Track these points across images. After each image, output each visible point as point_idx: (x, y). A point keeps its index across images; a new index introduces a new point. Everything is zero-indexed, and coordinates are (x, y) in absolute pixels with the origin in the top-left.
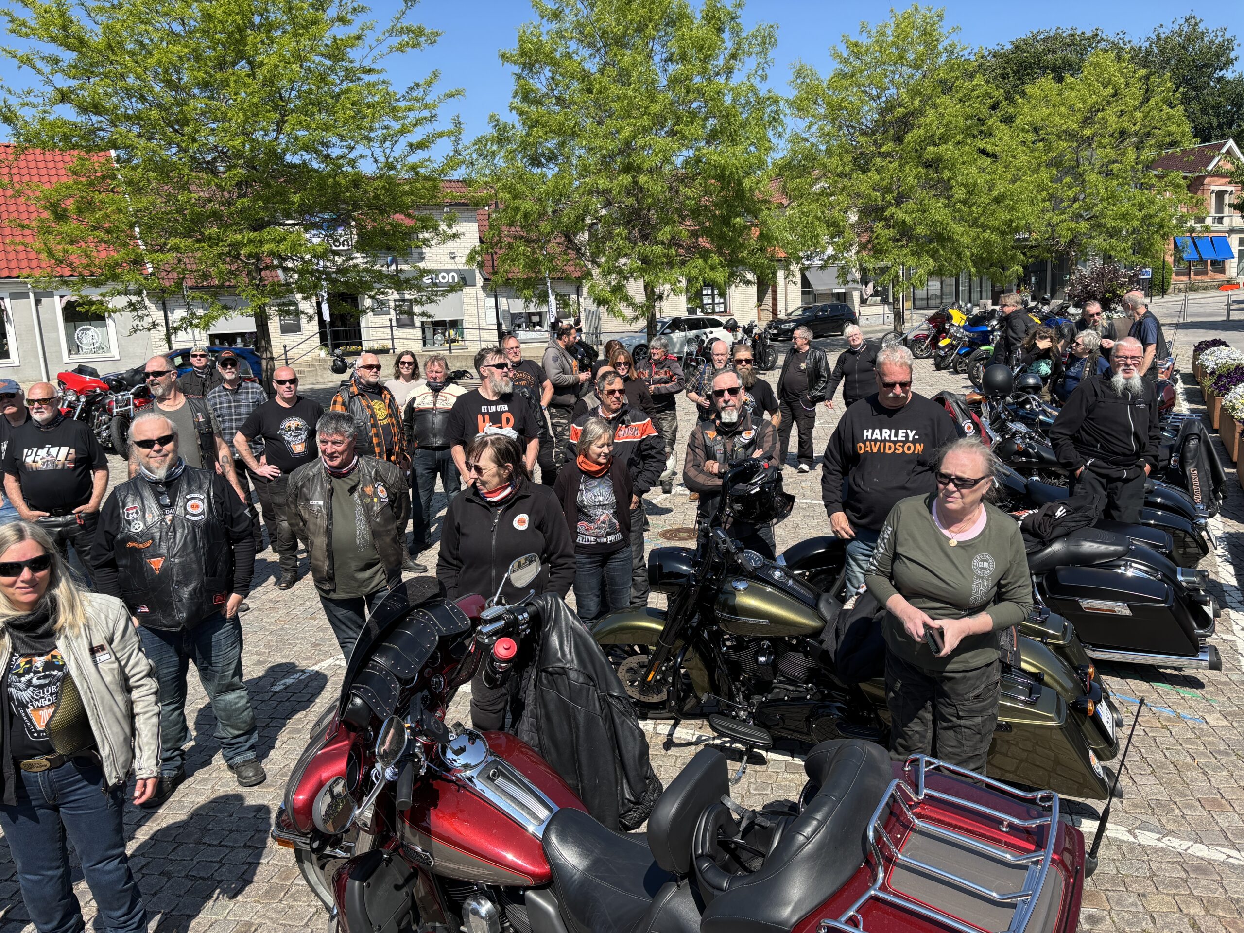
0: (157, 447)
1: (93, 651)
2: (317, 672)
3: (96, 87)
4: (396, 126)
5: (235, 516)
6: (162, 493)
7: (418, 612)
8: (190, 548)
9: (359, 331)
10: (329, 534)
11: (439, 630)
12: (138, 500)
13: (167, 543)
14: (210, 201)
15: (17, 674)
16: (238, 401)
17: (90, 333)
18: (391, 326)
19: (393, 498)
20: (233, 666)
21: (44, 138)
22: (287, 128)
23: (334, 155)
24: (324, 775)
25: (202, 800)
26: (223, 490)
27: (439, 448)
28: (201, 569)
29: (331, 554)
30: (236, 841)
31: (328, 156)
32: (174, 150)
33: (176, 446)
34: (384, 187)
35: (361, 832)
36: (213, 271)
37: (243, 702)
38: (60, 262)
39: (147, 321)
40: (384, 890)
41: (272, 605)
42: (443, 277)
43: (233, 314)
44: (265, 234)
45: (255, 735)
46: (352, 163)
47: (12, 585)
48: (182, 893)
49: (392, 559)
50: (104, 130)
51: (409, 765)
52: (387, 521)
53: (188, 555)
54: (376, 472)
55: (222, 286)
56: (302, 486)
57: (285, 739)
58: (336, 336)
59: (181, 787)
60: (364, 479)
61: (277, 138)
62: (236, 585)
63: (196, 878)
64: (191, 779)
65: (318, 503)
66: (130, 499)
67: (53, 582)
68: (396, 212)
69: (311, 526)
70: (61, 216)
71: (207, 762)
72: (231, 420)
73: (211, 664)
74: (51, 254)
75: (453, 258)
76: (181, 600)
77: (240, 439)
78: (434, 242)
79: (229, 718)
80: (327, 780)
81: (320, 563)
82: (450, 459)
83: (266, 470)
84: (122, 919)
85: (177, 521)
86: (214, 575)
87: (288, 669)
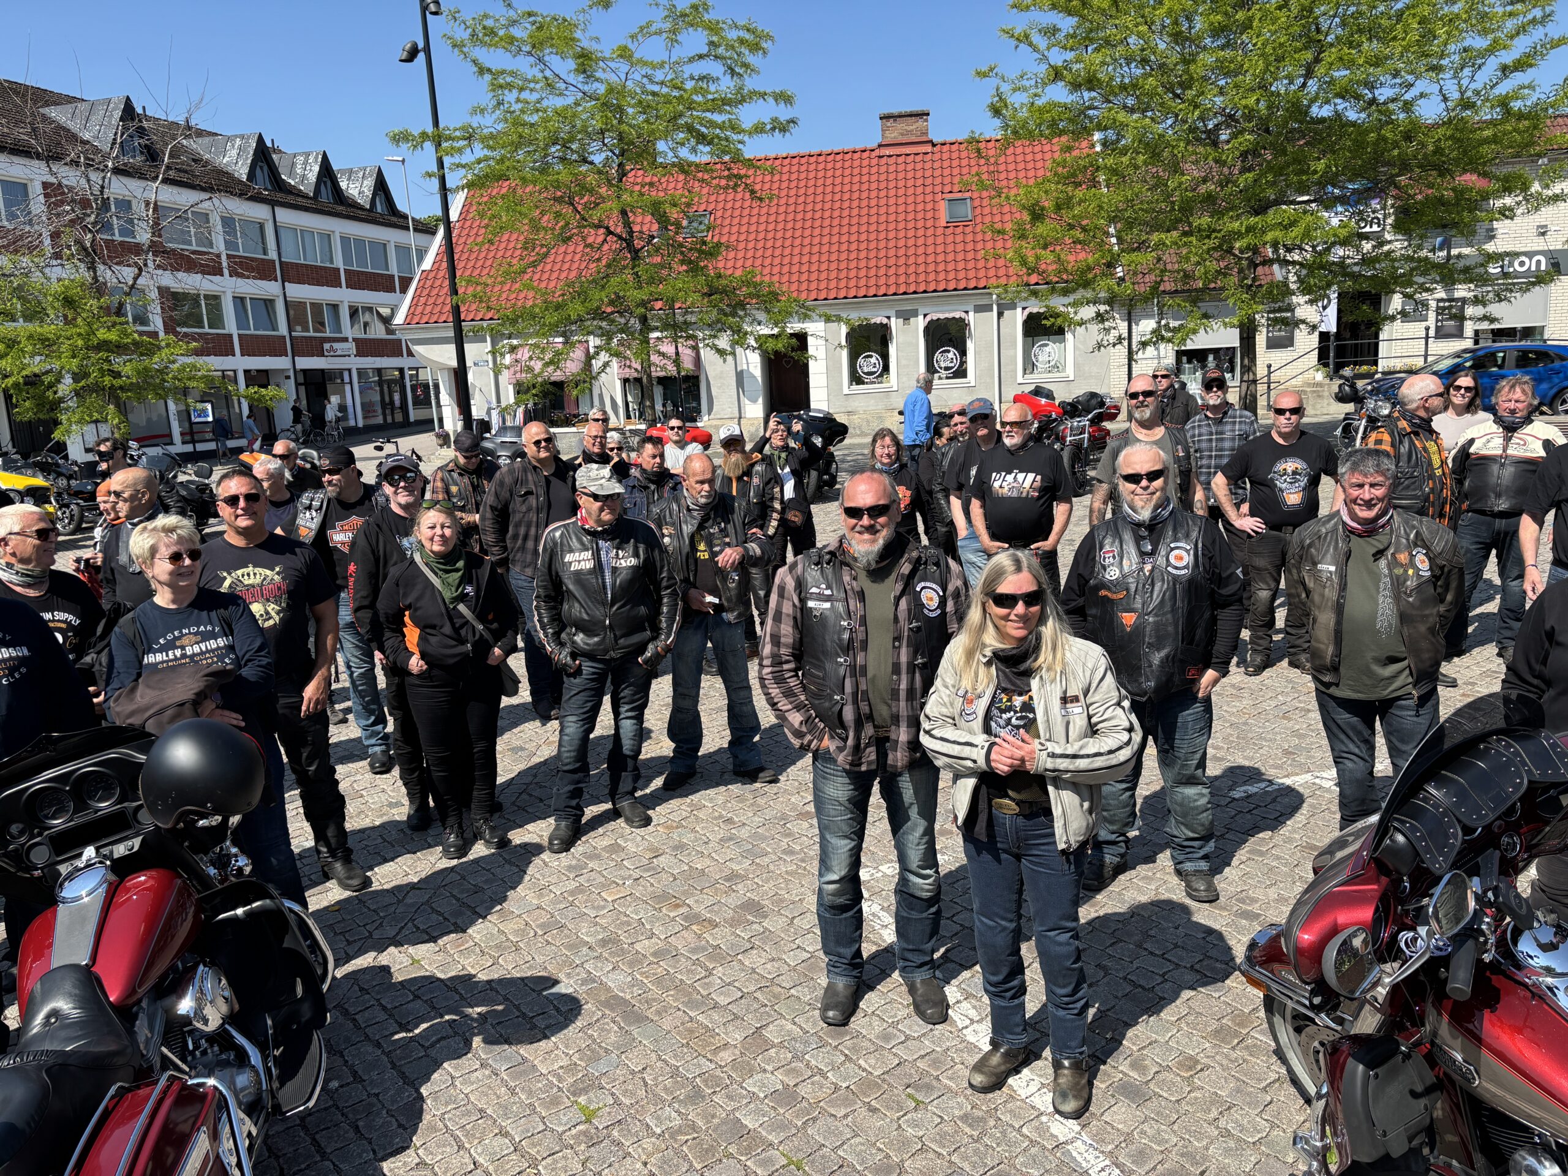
0: (1144, 483)
1: (1065, 700)
2: (1288, 787)
3: (1093, 57)
4: (1480, 43)
5: (1224, 575)
6: (1144, 538)
7: (1499, 741)
8: (1168, 608)
9: (1377, 345)
10: (1339, 609)
11: (1529, 772)
12: (1117, 543)
13: (1142, 597)
14: (1205, 181)
15: (998, 708)
16: (1222, 433)
17: (1047, 349)
18: (1427, 338)
19: (1438, 572)
20: (1198, 756)
21: (1032, 125)
22: (1320, 70)
23: (1382, 99)
24: (1342, 918)
25: (1144, 899)
26: (1214, 542)
27: (1502, 515)
28: (1177, 633)
29: (1338, 636)
30: (1181, 959)
31: (1373, 101)
32: (1169, 122)
33: (1166, 483)
34: (1452, 137)
35: (1367, 1007)
36: (1199, 271)
37: (1203, 801)
38: (1032, 270)
39: (1114, 333)
40: (1396, 1090)
41: (1234, 692)
42: (1522, 264)
43: (1215, 324)
44: (1272, 216)
45: (1212, 843)
46: (1407, 106)
47: (1006, 618)
48: (1120, 995)
49: (1426, 656)
50: (1095, 108)
51: (1470, 943)
52: (1425, 602)
53: (1164, 614)
54: (1417, 533)
55: (1205, 289)
56: (1310, 546)
57: (1244, 858)
58: (1341, 352)
59: (1122, 877)
60: (1398, 542)
61: (1304, 85)
62: (1214, 660)
63: (1136, 985)
64: (1133, 873)
65: (1328, 568)
66: (1108, 541)
67: (1042, 620)
68: (1465, 171)
69: (1316, 598)
70: (1037, 215)
71: (1151, 859)
72: (1210, 457)
73: (1172, 748)
74: (1024, 262)
75: (1543, 234)
76: (1150, 666)
77: (1219, 481)
78: (1519, 212)
79: (1185, 815)
80: (1346, 926)
81: (1322, 646)
82: (1514, 534)
83: (1248, 523)
84: (1066, 999)
85: (1157, 574)
86: (1191, 643)
87: (1252, 775)
